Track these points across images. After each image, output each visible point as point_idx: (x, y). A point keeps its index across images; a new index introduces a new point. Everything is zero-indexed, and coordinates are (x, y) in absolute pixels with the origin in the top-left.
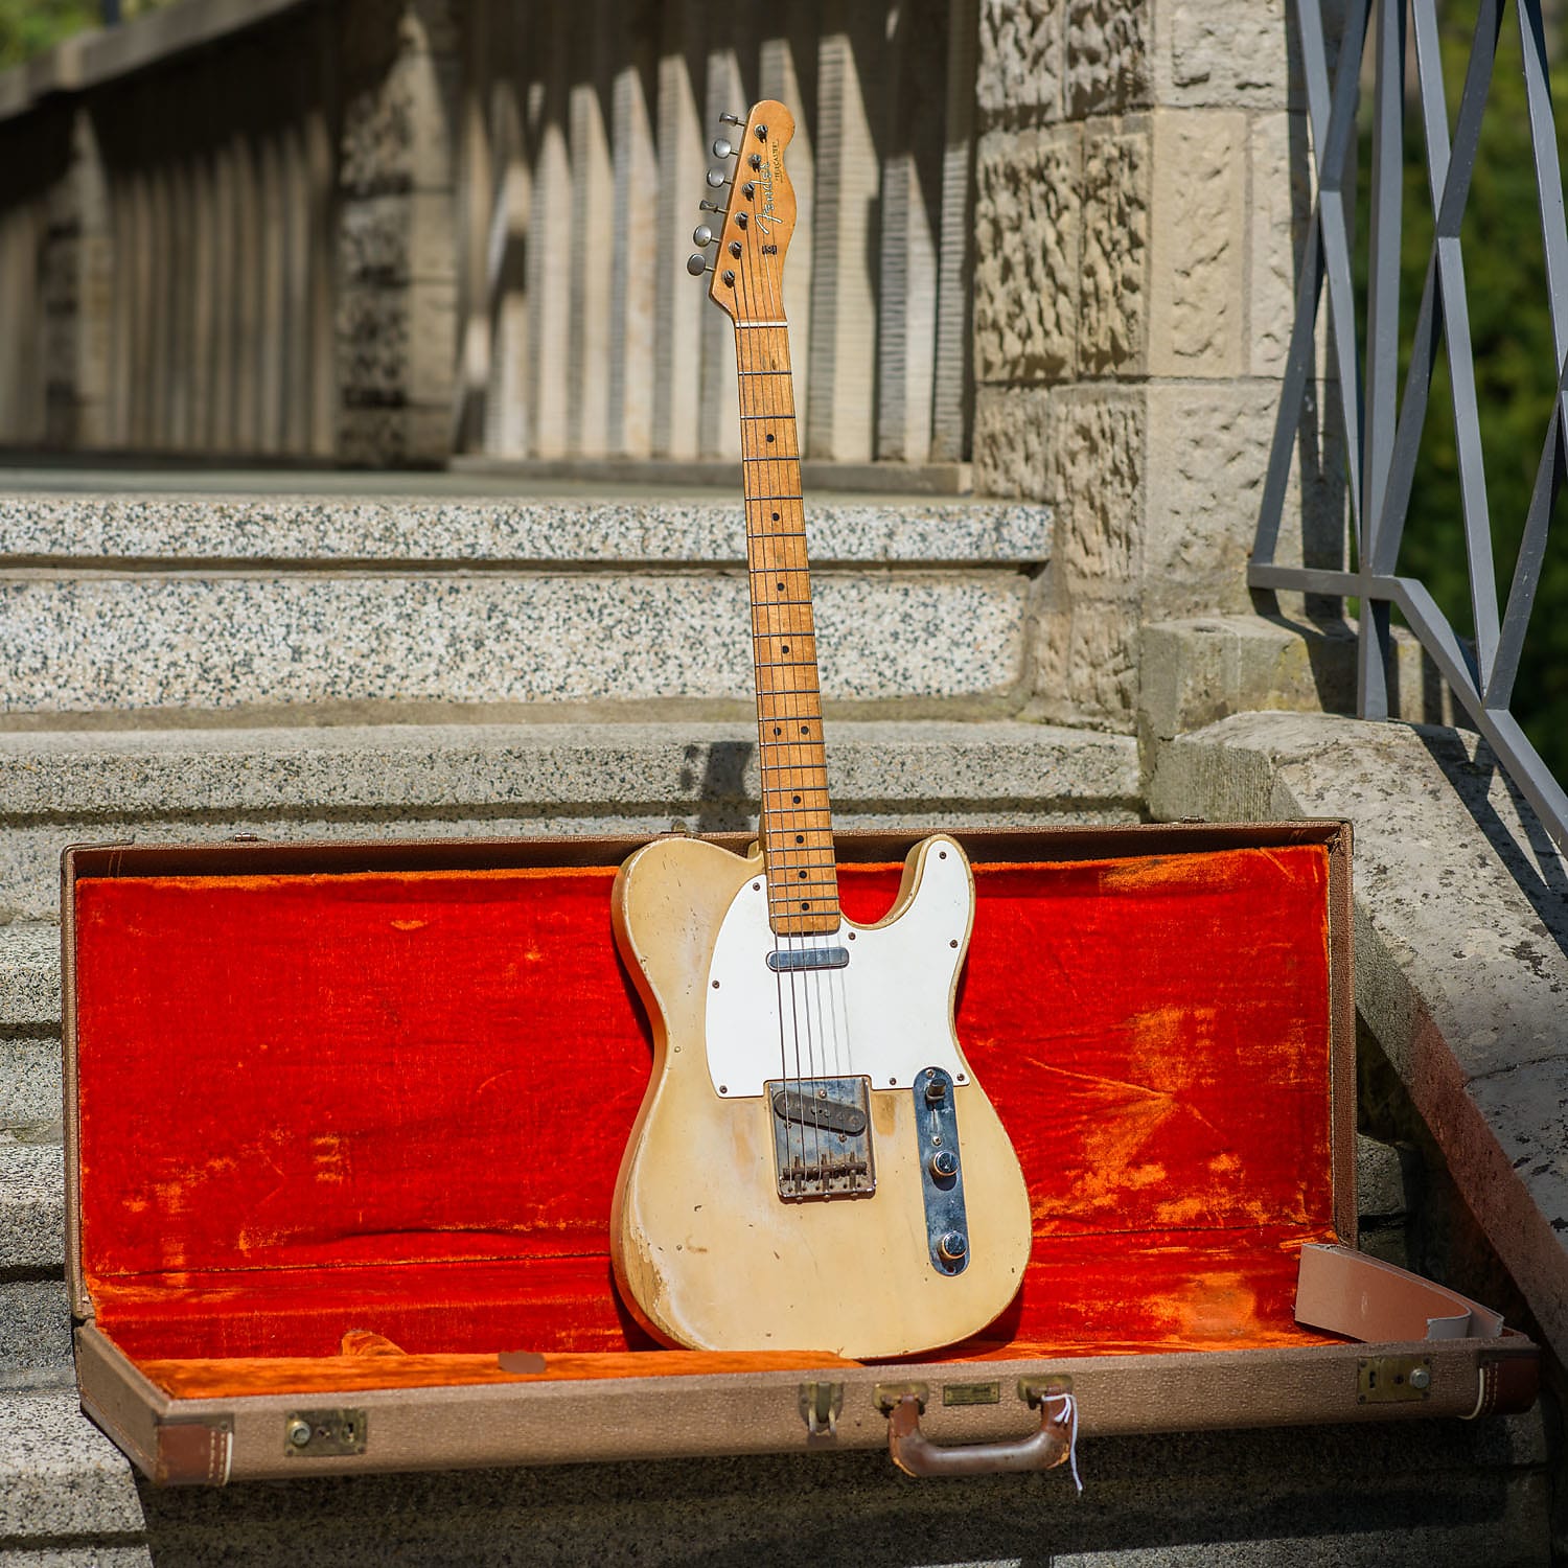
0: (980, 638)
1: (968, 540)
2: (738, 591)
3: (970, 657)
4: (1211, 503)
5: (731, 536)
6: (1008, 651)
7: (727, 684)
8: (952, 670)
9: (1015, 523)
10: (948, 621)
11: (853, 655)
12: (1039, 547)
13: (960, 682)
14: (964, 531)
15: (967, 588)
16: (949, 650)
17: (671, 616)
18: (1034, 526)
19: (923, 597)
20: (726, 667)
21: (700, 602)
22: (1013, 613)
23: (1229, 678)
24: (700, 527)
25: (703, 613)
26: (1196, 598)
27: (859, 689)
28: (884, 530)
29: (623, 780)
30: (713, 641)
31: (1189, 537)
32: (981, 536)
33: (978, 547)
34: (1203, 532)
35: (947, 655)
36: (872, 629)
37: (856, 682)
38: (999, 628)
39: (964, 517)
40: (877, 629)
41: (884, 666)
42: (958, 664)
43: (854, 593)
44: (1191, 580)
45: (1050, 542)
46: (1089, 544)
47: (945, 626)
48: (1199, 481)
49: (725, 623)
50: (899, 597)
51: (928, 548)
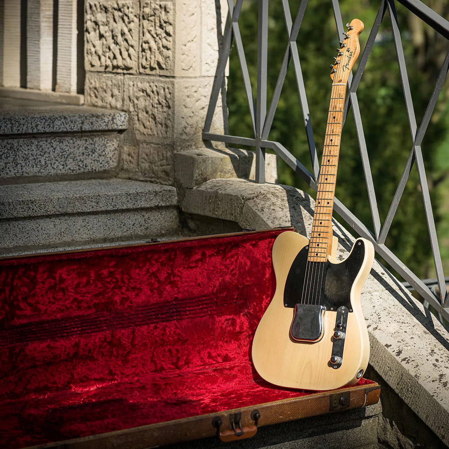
0: (107, 153)
1: (104, 124)
2: (38, 142)
3: (104, 159)
4: (192, 115)
5: (37, 126)
6: (115, 157)
7: (35, 171)
8: (99, 163)
9: (117, 118)
10: (98, 149)
11: (71, 160)
12: (124, 125)
13: (101, 167)
14: (103, 121)
15: (103, 138)
16: (98, 157)
17: (19, 151)
18: (123, 119)
19: (91, 142)
20: (35, 166)
21: (28, 146)
22: (116, 145)
23: (207, 169)
24: (28, 123)
25: (28, 149)
26: (188, 143)
27: (73, 171)
28: (81, 122)
30: (31, 158)
31: (186, 125)
32: (108, 122)
33: (107, 126)
34: (190, 124)
35: (98, 159)
36: (77, 152)
37: (72, 169)
38: (112, 150)
39: (103, 117)
40: (78, 152)
41: (80, 163)
42: (101, 162)
43: (71, 141)
44: (187, 138)
45: (127, 123)
46: (145, 125)
47: (97, 150)
48: (189, 108)
49: (35, 152)
50: (84, 142)
51: (93, 127)
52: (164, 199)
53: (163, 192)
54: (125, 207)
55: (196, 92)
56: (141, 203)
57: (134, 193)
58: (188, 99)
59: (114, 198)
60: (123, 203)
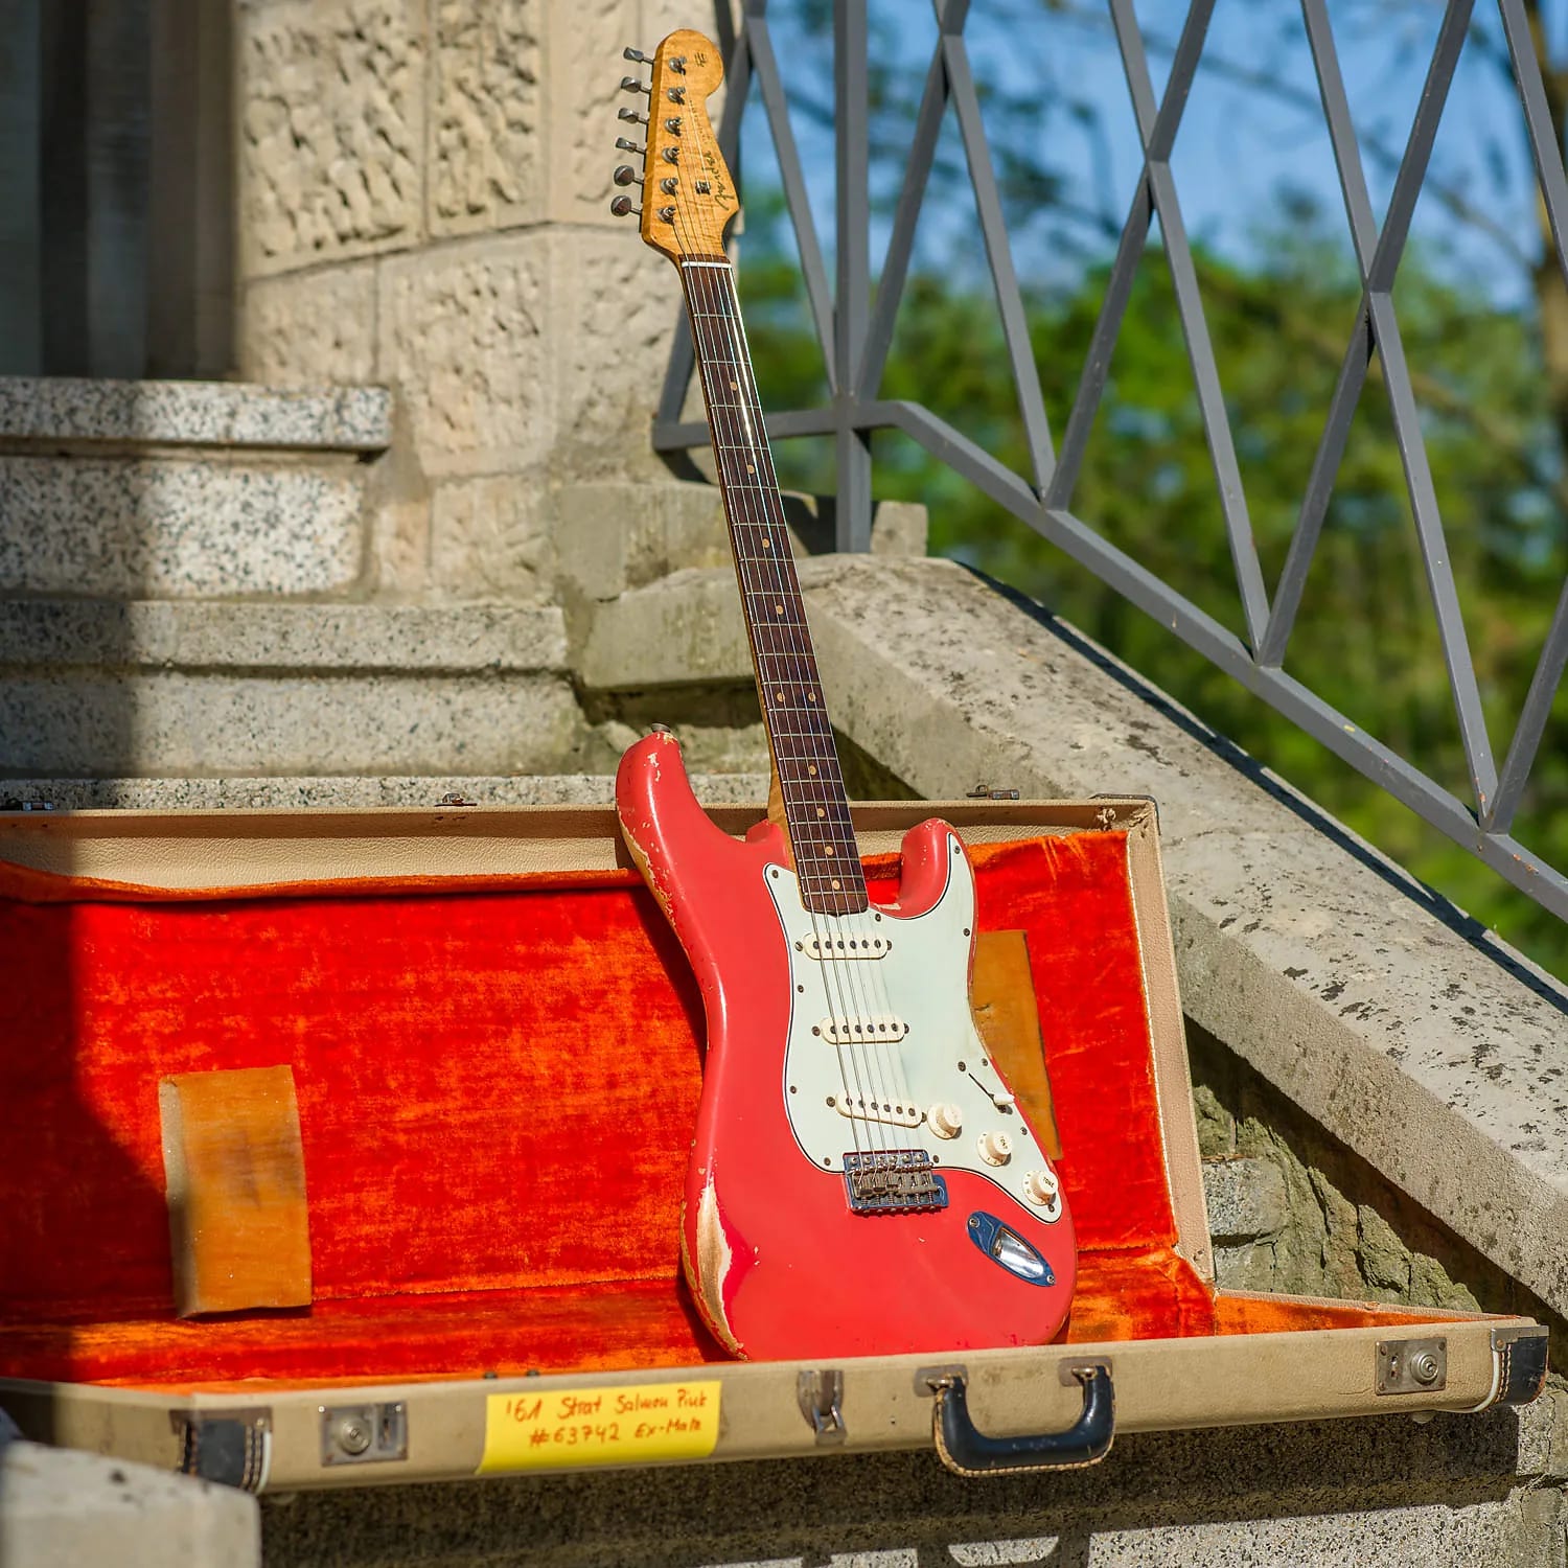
0: (320, 531)
1: (310, 422)
2: (78, 472)
3: (310, 552)
4: (614, 360)
5: (72, 411)
6: (346, 548)
7: (69, 575)
8: (292, 565)
9: (356, 406)
10: (288, 512)
11: (194, 547)
12: (380, 432)
13: (300, 579)
14: (305, 412)
15: (306, 476)
16: (290, 544)
17: (11, 497)
18: (374, 409)
19: (263, 484)
20: (67, 557)
21: (41, 483)
22: (352, 506)
23: (670, 534)
24: (42, 399)
25: (43, 496)
26: (603, 461)
27: (201, 583)
28: (226, 409)
29: (59, 638)
30: (53, 527)
31: (595, 395)
32: (322, 419)
33: (320, 430)
34: (607, 391)
35: (287, 549)
36: (213, 520)
37: (197, 576)
38: (338, 520)
39: (304, 397)
40: (218, 518)
41: (225, 559)
42: (299, 559)
43: (194, 479)
44: (598, 440)
45: (391, 426)
46: (454, 418)
47: (285, 517)
48: (603, 335)
49: (65, 507)
50: (239, 483)
51: (271, 429)
52: (520, 644)
53: (516, 616)
54: (379, 660)
55: (626, 280)
56: (438, 652)
57: (411, 612)
58: (601, 306)
59: (342, 625)
60: (373, 645)
